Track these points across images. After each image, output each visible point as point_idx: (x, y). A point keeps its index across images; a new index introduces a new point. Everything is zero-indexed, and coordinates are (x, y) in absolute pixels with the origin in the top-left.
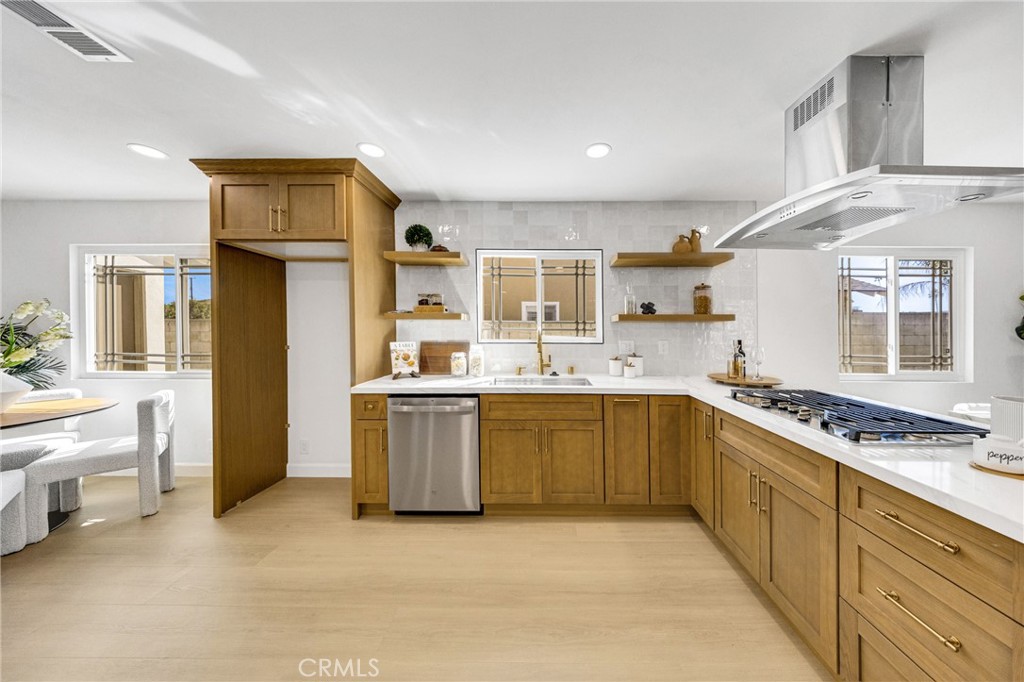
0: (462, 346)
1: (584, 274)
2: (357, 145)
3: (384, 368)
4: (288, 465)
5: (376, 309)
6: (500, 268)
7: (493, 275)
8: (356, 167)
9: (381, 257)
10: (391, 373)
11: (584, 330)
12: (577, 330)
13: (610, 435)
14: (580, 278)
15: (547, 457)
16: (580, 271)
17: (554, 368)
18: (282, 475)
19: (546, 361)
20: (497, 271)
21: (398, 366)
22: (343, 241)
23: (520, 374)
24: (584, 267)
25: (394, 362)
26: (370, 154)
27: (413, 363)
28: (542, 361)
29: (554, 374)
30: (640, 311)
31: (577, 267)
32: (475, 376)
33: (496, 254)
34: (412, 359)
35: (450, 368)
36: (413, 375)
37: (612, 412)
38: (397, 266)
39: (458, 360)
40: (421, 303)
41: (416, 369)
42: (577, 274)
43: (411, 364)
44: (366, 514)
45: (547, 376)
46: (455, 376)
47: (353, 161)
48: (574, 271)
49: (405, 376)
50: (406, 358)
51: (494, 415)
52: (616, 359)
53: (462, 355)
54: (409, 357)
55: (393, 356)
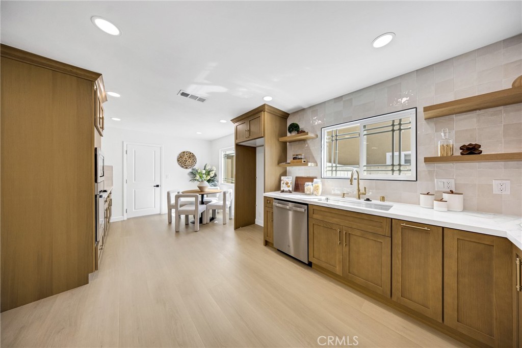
0: (311, 179)
1: (400, 130)
2: (263, 98)
3: (278, 188)
4: (256, 220)
5: (277, 162)
6: (336, 136)
7: (332, 140)
8: (266, 107)
9: (278, 140)
10: (280, 190)
11: (400, 170)
12: (393, 170)
13: (398, 250)
14: (396, 133)
15: (346, 249)
16: (396, 128)
17: (368, 196)
18: (254, 223)
19: (362, 191)
20: (334, 138)
21: (284, 187)
22: (262, 137)
23: (343, 197)
24: (400, 124)
25: (282, 185)
26: (268, 100)
27: (289, 186)
28: (359, 190)
29: (368, 200)
30: (458, 153)
31: (393, 125)
32: (316, 195)
33: (334, 128)
34: (289, 184)
35: (304, 189)
36: (290, 192)
37: (400, 234)
38: (288, 143)
39: (308, 186)
40: (294, 159)
41: (291, 189)
42: (393, 130)
43: (289, 187)
44: (269, 246)
45: (362, 201)
46: (306, 194)
47: (265, 105)
48: (391, 128)
49: (286, 192)
50: (287, 184)
51: (315, 216)
52: (428, 194)
53: (310, 183)
54: (288, 183)
55: (282, 182)
